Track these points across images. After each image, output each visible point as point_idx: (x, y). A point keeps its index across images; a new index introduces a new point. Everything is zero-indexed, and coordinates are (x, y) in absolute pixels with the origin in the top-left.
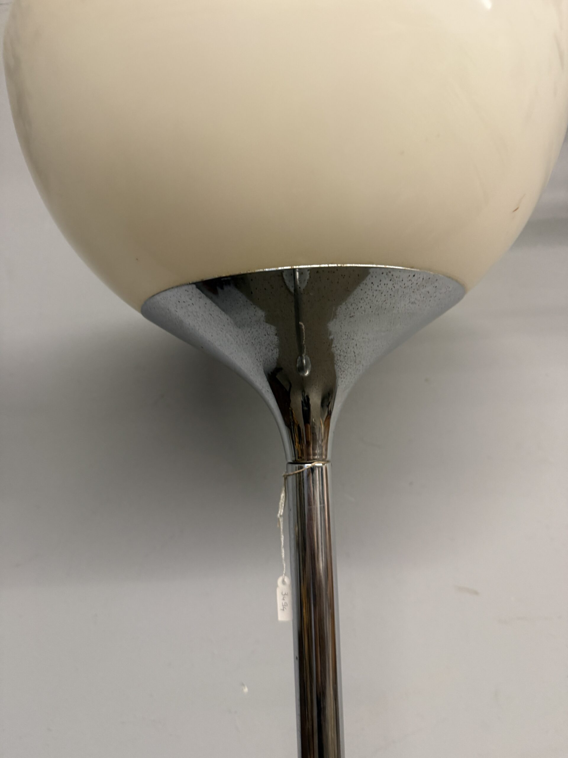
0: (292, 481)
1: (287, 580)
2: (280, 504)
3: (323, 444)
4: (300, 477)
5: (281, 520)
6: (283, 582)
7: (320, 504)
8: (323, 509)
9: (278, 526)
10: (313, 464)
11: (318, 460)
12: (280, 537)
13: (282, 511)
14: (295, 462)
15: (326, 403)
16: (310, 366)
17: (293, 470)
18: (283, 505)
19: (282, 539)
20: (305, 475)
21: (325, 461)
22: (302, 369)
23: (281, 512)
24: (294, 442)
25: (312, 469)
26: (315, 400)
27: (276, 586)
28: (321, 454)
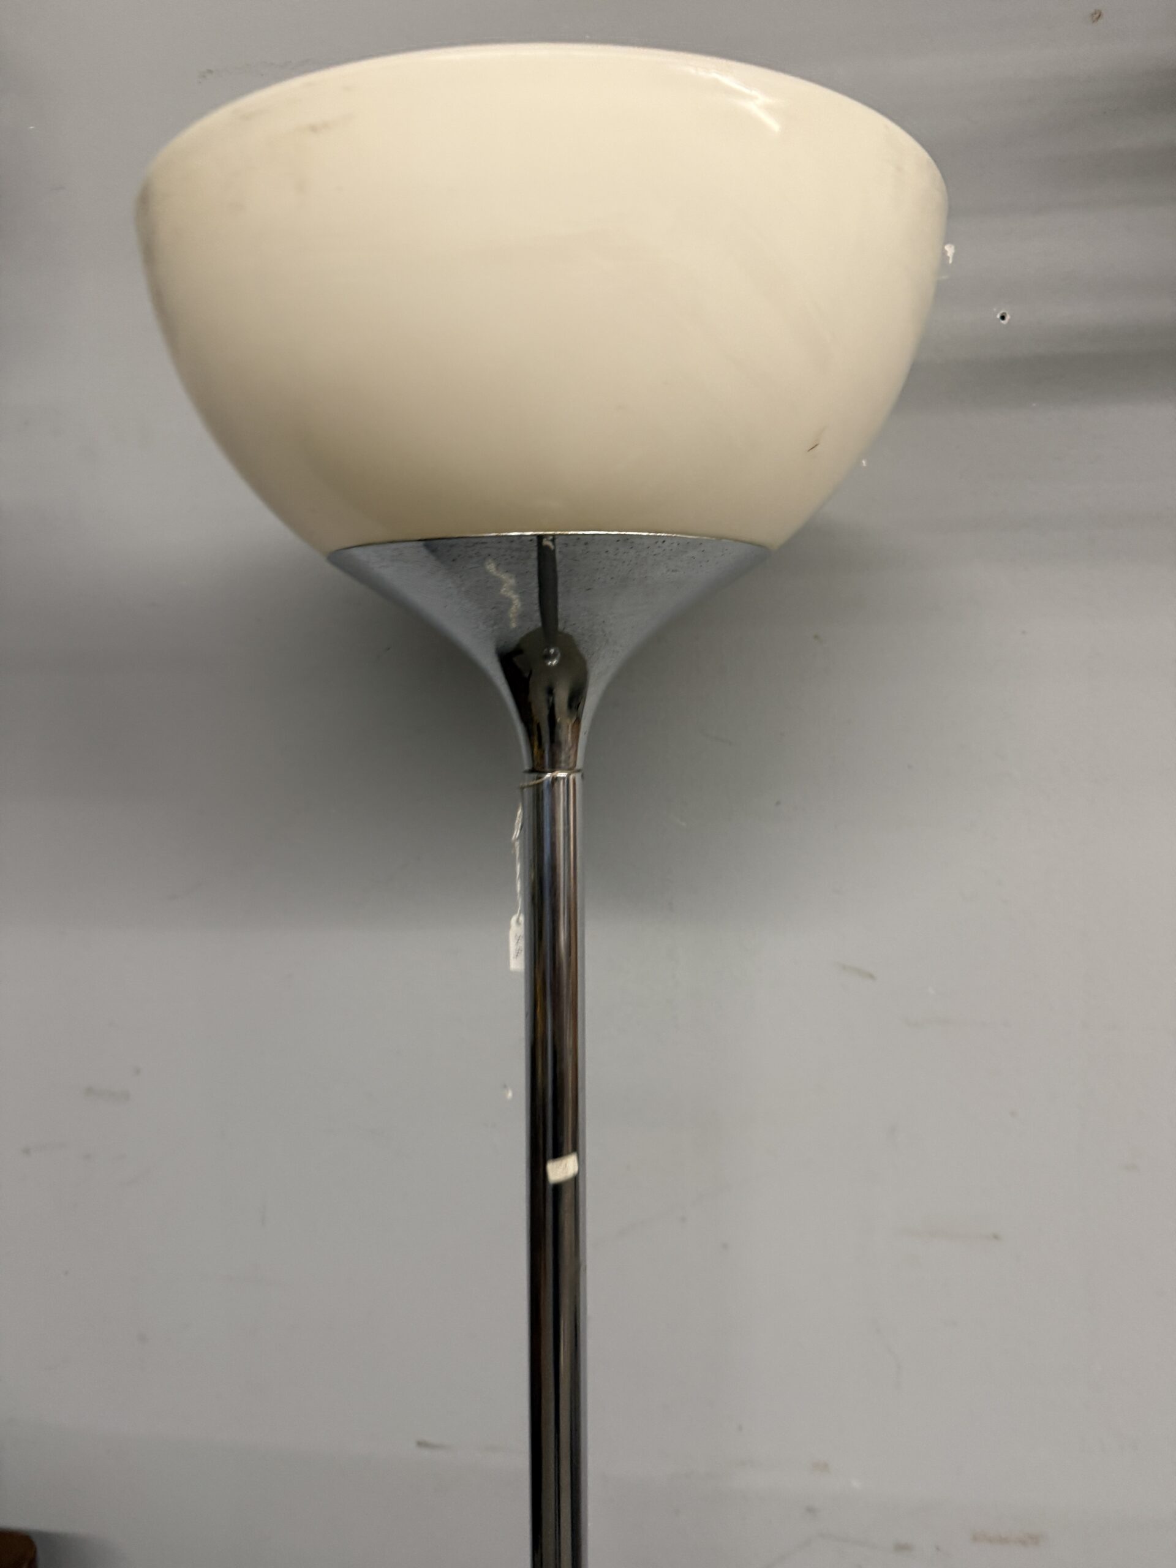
0: (528, 794)
1: (522, 919)
2: (517, 821)
3: (572, 752)
4: (538, 790)
5: (517, 844)
6: (518, 921)
7: (564, 825)
8: (567, 832)
9: (512, 852)
10: (554, 774)
11: (562, 770)
12: (514, 866)
13: (519, 831)
14: (533, 771)
15: (574, 705)
16: (559, 655)
17: (531, 780)
18: (520, 824)
19: (518, 867)
20: (545, 785)
21: (571, 769)
22: (548, 657)
23: (517, 833)
24: (532, 746)
25: (555, 780)
26: (562, 696)
27: (509, 927)
28: (567, 761)
